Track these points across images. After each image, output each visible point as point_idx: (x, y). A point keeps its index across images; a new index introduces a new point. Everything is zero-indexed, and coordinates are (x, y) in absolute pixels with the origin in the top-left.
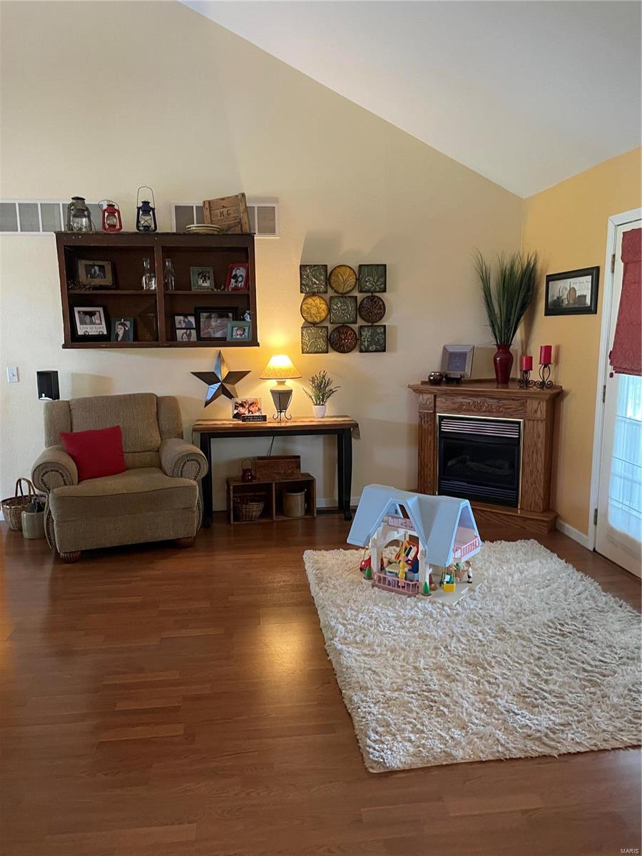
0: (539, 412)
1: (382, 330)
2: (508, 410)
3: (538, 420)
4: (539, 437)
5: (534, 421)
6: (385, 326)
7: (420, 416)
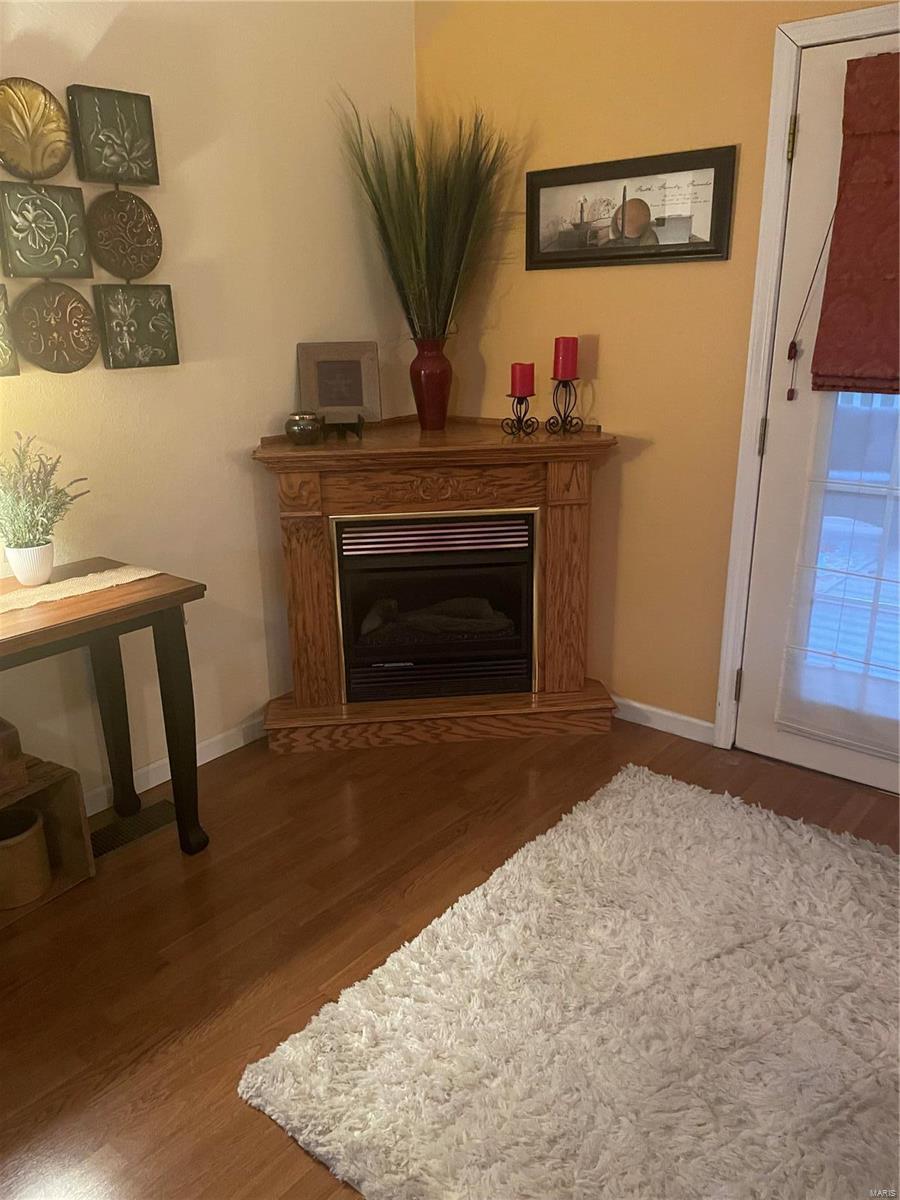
0: (574, 487)
1: (163, 298)
2: (505, 490)
3: (571, 506)
4: (575, 540)
5: (563, 507)
6: (167, 288)
7: (285, 529)
